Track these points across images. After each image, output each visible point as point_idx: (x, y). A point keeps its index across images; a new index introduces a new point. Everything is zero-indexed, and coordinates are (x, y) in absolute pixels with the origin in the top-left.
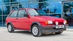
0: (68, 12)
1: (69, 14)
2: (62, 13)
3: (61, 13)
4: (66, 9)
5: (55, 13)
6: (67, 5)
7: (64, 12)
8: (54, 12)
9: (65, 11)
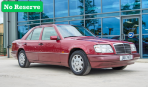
0: (131, 33)
1: (132, 36)
2: (122, 35)
3: (120, 35)
4: (128, 29)
5: (110, 34)
6: (129, 22)
7: (124, 33)
8: (108, 33)
9: (126, 32)
